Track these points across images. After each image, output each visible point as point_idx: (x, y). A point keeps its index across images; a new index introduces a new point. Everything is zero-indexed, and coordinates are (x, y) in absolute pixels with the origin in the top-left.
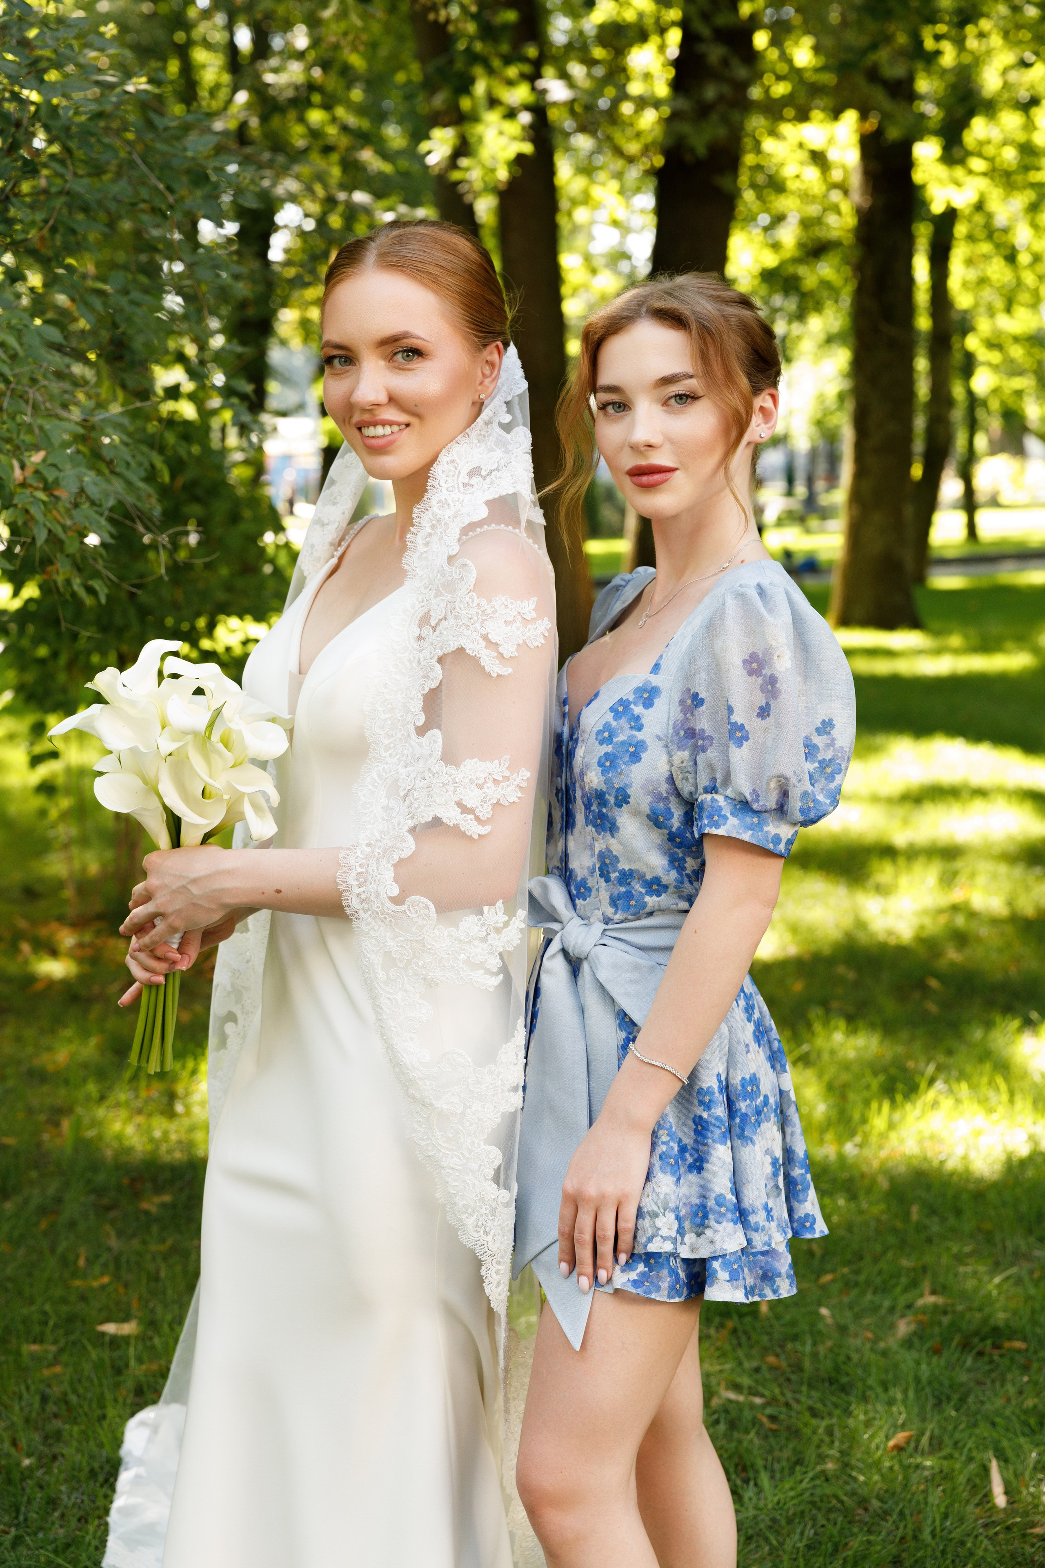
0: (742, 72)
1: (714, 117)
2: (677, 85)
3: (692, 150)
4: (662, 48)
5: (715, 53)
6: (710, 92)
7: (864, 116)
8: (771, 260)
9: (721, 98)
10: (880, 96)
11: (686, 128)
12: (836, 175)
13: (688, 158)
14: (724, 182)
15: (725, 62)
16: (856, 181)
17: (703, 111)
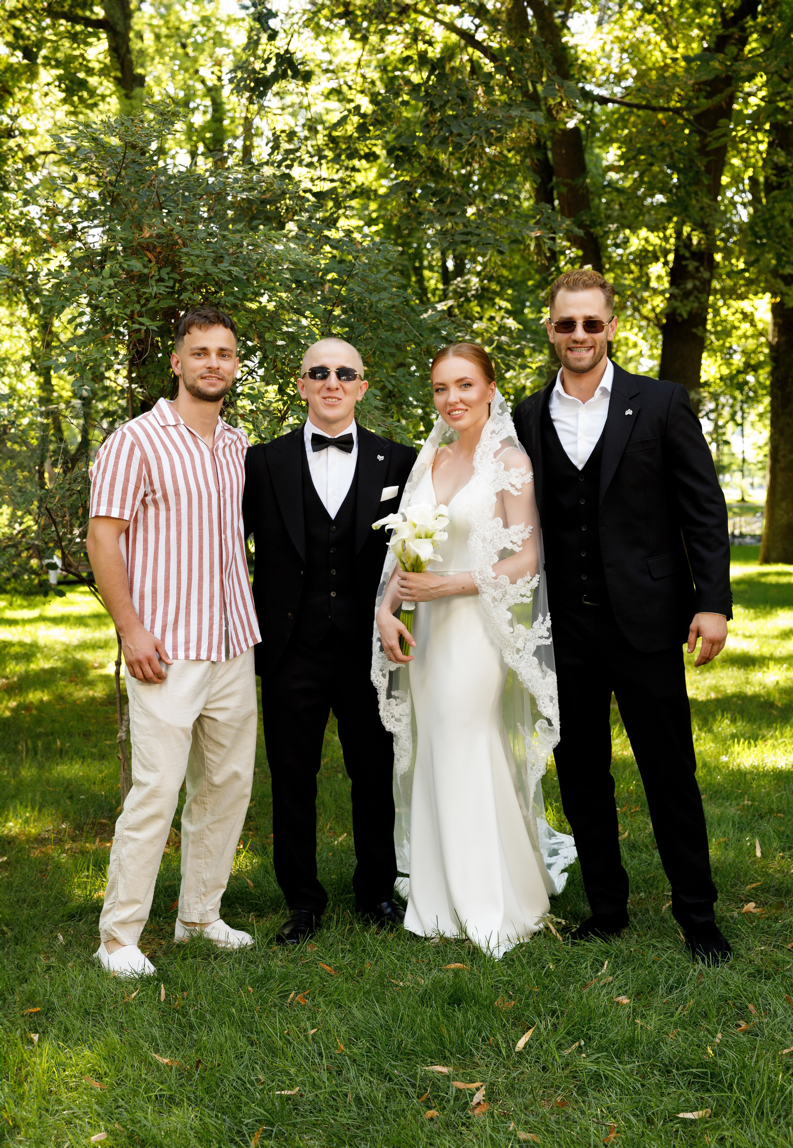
0: (706, 275)
1: (692, 298)
2: (672, 283)
3: (681, 315)
4: (666, 263)
5: (692, 265)
6: (689, 285)
7: (774, 295)
8: (725, 371)
9: (695, 287)
10: (780, 285)
11: (677, 304)
12: (760, 326)
13: (680, 320)
14: (698, 332)
15: (697, 269)
16: (770, 328)
17: (687, 295)
